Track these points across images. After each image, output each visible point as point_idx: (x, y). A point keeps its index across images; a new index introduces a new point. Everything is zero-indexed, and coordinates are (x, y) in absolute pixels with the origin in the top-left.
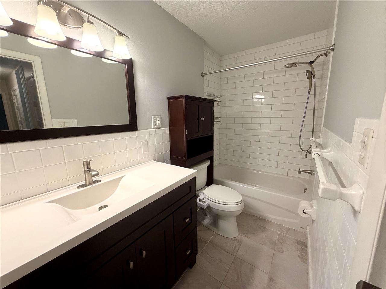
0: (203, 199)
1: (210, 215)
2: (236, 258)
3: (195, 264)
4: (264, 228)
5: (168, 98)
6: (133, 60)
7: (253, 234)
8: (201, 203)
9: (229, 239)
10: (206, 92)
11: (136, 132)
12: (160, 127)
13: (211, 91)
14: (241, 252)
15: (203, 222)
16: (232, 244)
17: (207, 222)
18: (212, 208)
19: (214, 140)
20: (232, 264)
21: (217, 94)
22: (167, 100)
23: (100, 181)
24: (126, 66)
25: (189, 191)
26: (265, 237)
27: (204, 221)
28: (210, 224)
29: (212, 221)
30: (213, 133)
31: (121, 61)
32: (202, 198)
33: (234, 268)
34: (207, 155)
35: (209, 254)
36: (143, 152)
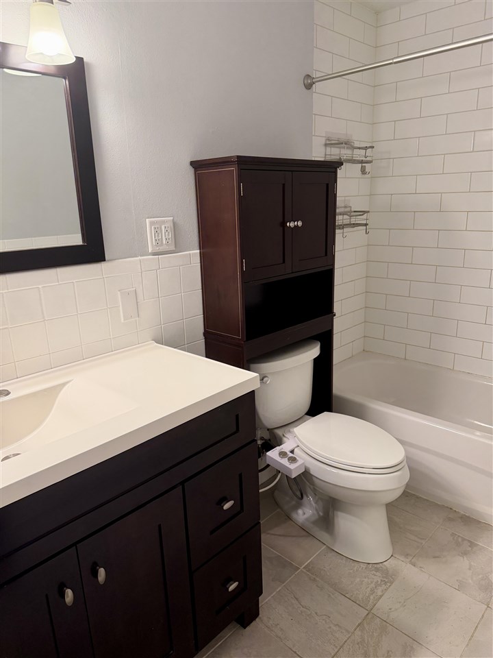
0: (292, 452)
1: (317, 497)
2: (370, 616)
3: (257, 619)
4: (472, 544)
5: (192, 163)
6: (88, 64)
7: (435, 557)
8: (285, 462)
9: (362, 565)
10: (324, 135)
11: (103, 265)
12: (173, 248)
13: (339, 130)
14: (387, 603)
15: (294, 516)
16: (366, 580)
17: (306, 516)
18: (314, 479)
19: (335, 284)
20: (355, 629)
21: (359, 137)
22: (191, 171)
23: (8, 393)
24: (67, 82)
25: (235, 430)
26: (470, 569)
27: (297, 514)
28: (315, 523)
29: (321, 514)
30: (333, 264)
31: (52, 71)
32: (291, 448)
33: (359, 640)
34: (315, 325)
35: (297, 599)
36: (124, 320)
